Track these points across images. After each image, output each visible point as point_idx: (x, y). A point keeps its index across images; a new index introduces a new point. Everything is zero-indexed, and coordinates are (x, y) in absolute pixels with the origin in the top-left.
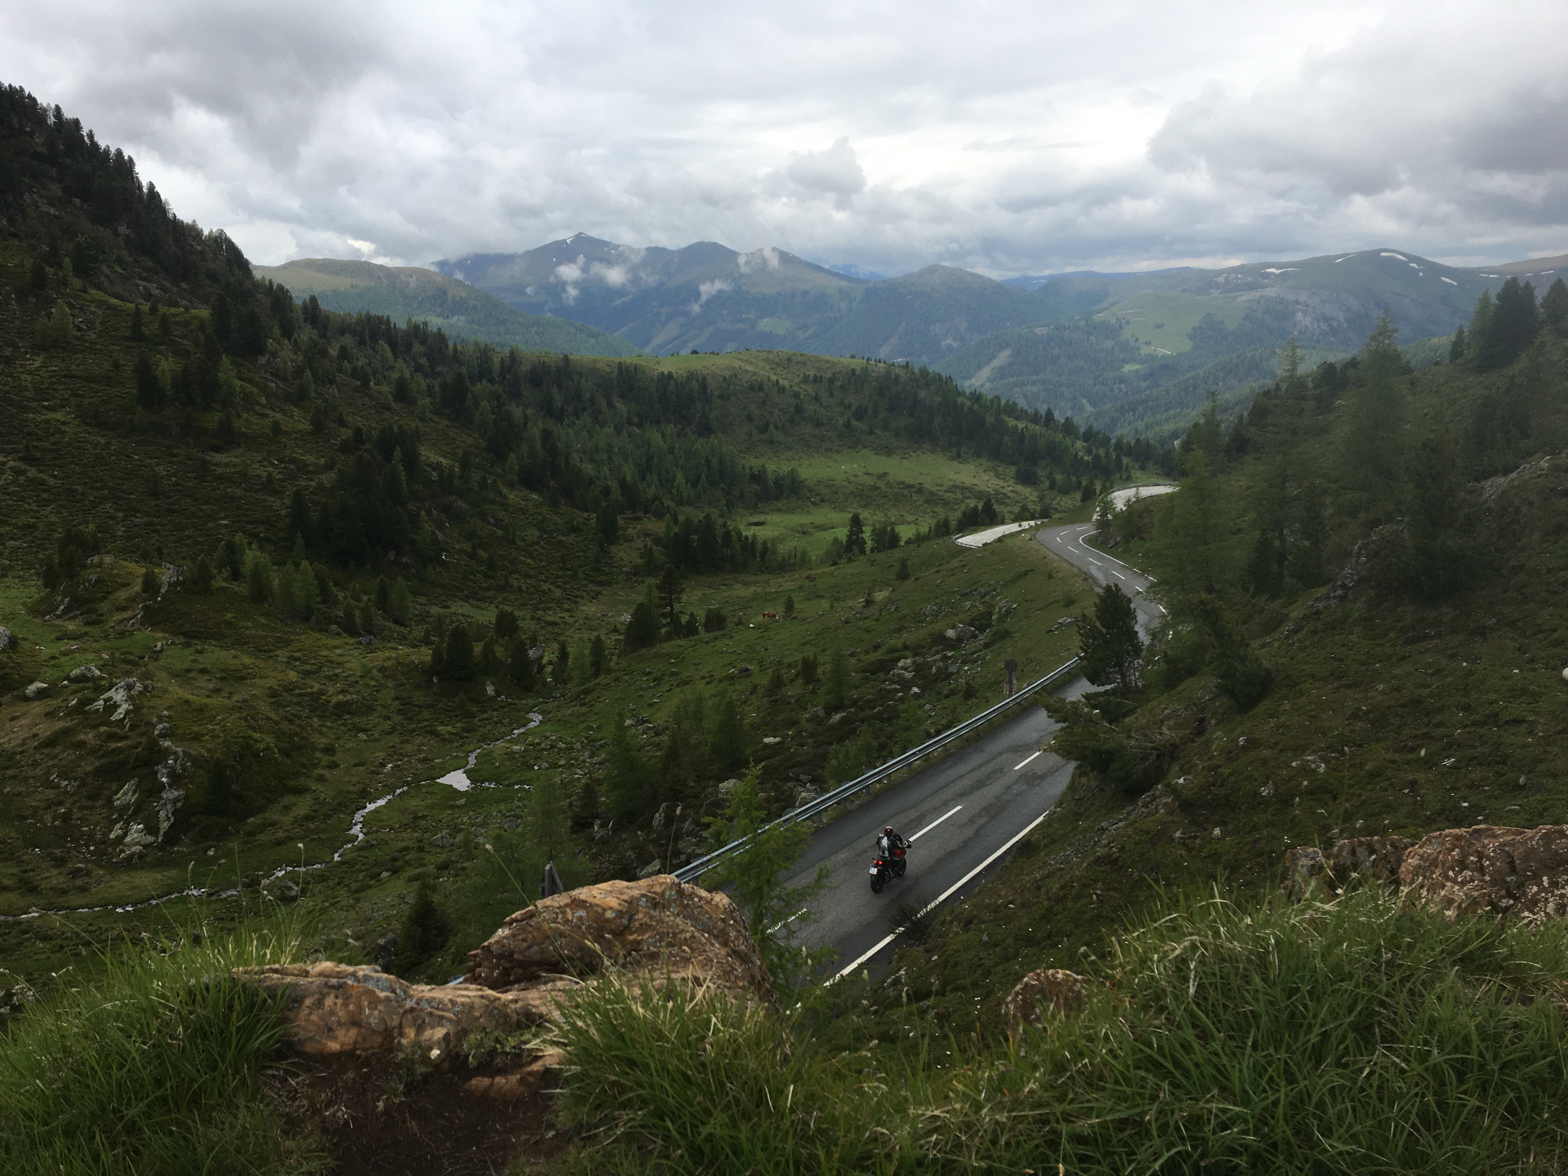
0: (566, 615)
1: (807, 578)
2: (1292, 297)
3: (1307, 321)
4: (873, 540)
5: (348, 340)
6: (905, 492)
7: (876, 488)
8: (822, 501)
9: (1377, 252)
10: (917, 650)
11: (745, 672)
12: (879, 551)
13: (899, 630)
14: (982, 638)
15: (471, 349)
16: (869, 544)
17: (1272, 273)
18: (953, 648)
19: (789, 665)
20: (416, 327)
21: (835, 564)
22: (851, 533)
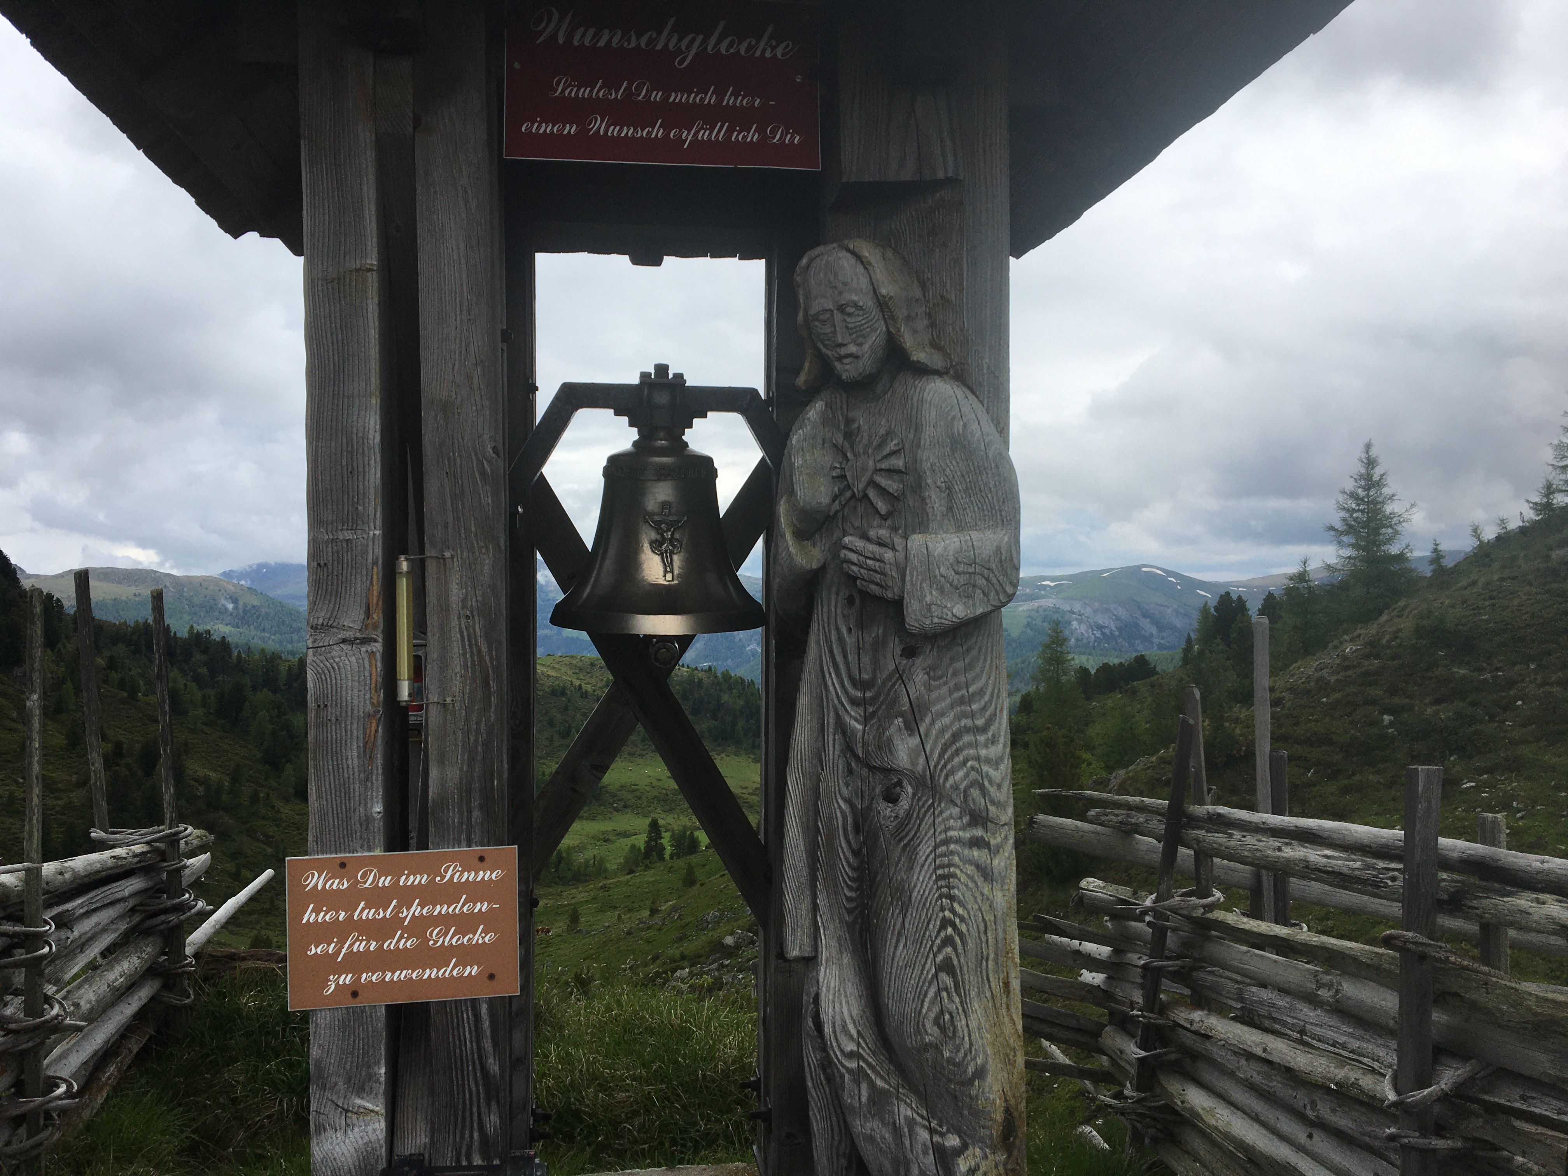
1: (602, 888)
2: (1067, 608)
3: (1083, 629)
4: (672, 846)
5: (121, 649)
8: (625, 806)
9: (1139, 567)
10: (694, 959)
12: (679, 857)
13: (680, 939)
15: (257, 657)
16: (668, 850)
17: (1049, 586)
18: (730, 956)
20: (199, 635)
21: (631, 872)
22: (650, 839)
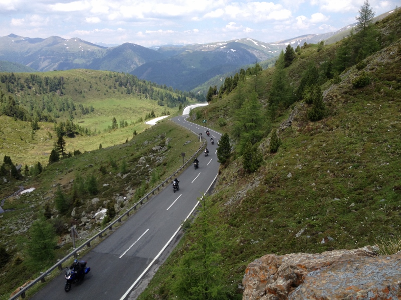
0: (24, 155)
1: (102, 137)
4: (120, 124)
6: (126, 110)
7: (117, 109)
8: (101, 114)
10: (145, 154)
11: (91, 166)
12: (122, 128)
13: (138, 149)
14: (164, 150)
16: (119, 126)
18: (156, 153)
19: (105, 163)
21: (110, 132)
22: (113, 123)
